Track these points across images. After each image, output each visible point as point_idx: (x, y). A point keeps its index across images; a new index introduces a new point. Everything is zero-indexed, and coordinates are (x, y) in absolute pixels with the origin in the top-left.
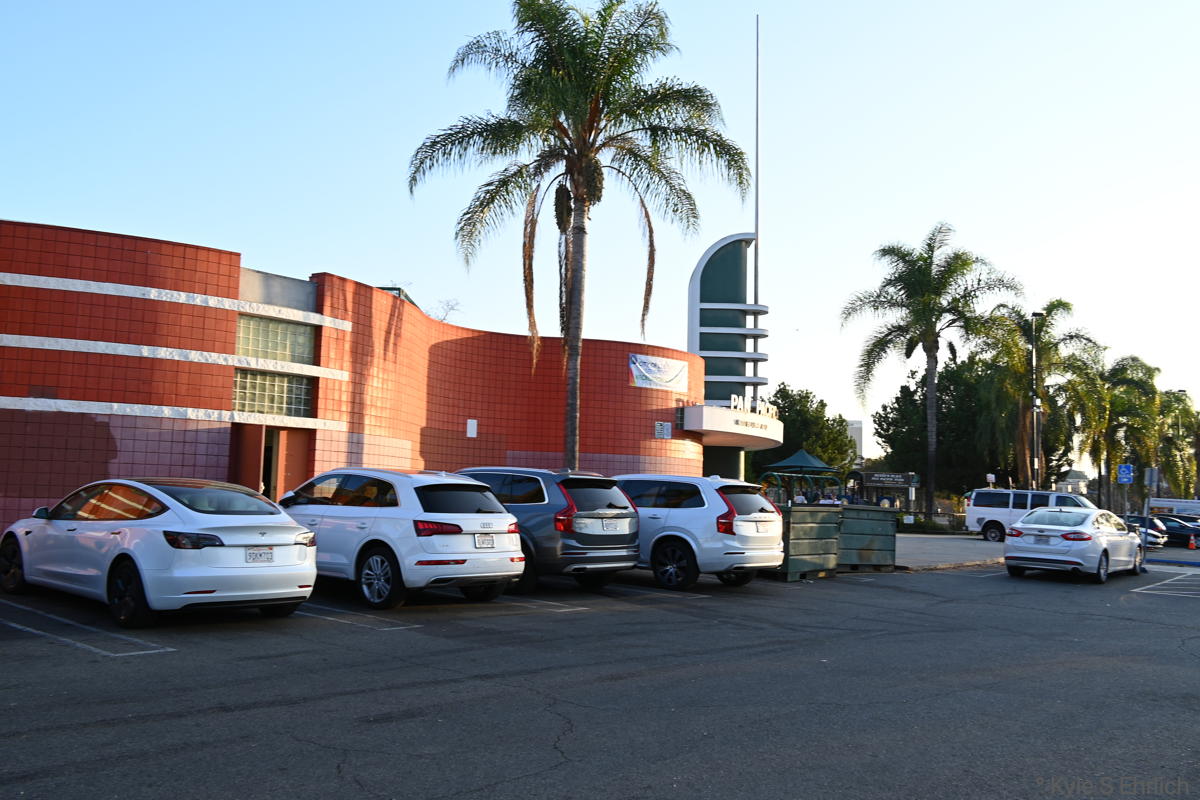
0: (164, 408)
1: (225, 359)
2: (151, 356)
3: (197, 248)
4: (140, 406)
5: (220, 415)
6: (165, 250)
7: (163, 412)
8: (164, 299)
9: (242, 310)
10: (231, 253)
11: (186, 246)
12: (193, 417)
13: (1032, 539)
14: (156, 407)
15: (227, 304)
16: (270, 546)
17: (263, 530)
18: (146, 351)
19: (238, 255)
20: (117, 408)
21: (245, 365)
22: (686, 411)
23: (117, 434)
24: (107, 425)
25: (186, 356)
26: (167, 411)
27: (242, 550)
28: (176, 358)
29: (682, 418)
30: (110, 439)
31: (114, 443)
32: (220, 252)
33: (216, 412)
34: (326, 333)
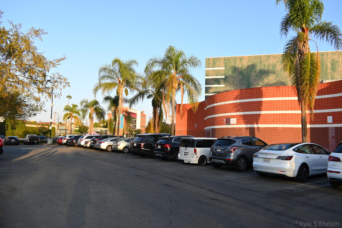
16: (270, 159)
17: (266, 154)
27: (262, 159)
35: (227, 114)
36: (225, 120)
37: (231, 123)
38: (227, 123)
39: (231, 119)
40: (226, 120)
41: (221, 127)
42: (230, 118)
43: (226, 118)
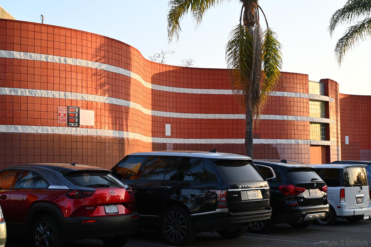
0: (292, 140)
1: (307, 119)
2: (287, 120)
3: (297, 74)
4: (285, 140)
5: (307, 141)
6: (288, 76)
7: (292, 142)
8: (289, 96)
9: (310, 98)
10: (306, 75)
11: (293, 73)
12: (300, 143)
14: (290, 140)
15: (306, 96)
18: (285, 118)
19: (308, 75)
20: (279, 141)
21: (312, 121)
23: (279, 151)
24: (276, 148)
25: (297, 119)
26: (293, 141)
28: (294, 120)
30: (277, 153)
31: (279, 155)
32: (303, 75)
33: (306, 141)
34: (330, 104)
35: (70, 96)
36: (63, 111)
37: (81, 124)
38: (68, 122)
39: (81, 111)
40: (66, 112)
41: (50, 132)
42: (79, 108)
43: (68, 107)
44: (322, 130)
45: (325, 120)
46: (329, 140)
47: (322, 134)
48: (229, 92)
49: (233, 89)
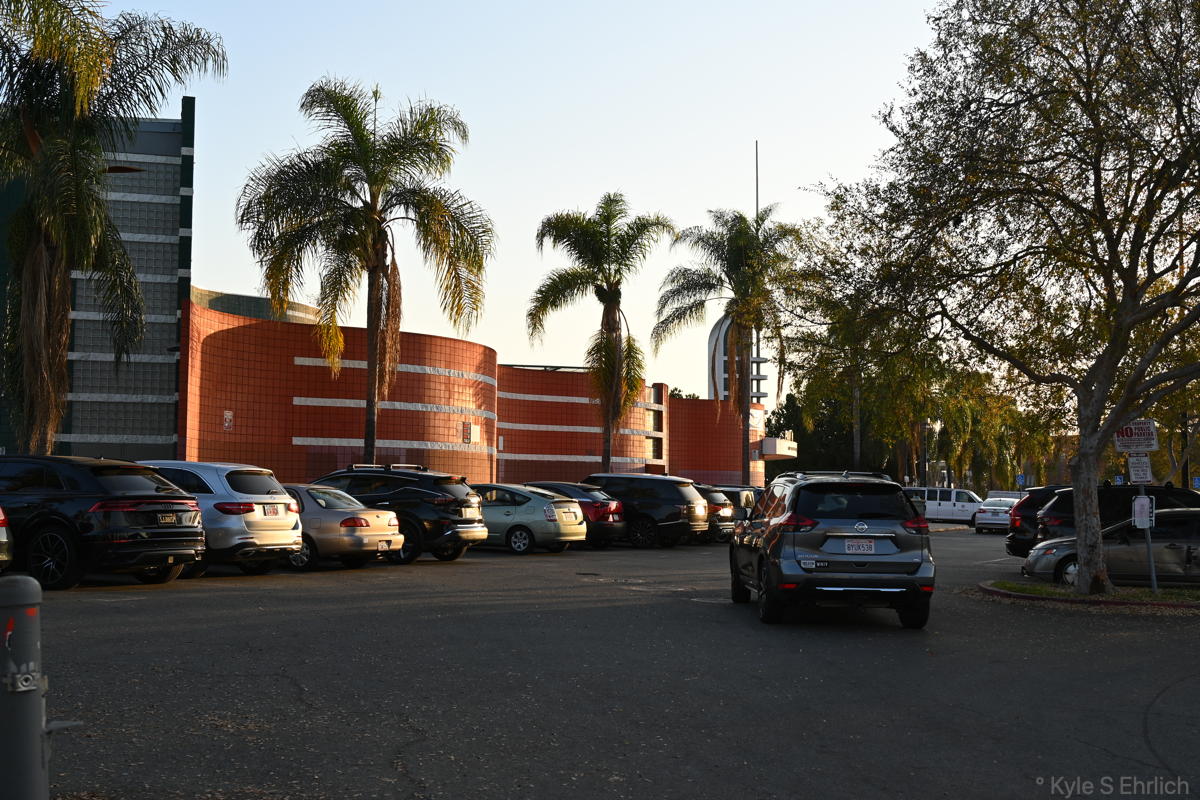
0: (628, 458)
1: (643, 433)
2: (623, 433)
4: (621, 457)
9: (646, 407)
12: (636, 462)
13: (990, 514)
14: (625, 458)
15: (643, 405)
21: (645, 435)
22: (764, 443)
25: (633, 433)
26: (629, 460)
28: (630, 434)
29: (762, 447)
34: (665, 415)
35: (465, 411)
36: (460, 427)
37: (472, 440)
38: (463, 438)
40: (462, 428)
42: (471, 424)
43: (464, 424)
44: (654, 445)
45: (658, 435)
46: (661, 458)
47: (654, 451)
48: (585, 400)
49: (590, 397)
